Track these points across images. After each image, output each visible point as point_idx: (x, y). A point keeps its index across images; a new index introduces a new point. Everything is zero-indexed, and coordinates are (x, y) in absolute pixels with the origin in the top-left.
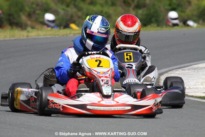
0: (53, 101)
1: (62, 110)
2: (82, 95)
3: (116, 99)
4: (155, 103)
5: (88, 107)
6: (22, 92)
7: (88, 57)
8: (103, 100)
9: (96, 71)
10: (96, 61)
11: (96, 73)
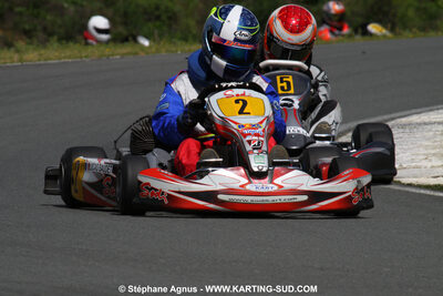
0: (148, 184)
1: (166, 202)
2: (208, 172)
3: (278, 181)
5: (220, 197)
6: (86, 166)
7: (220, 95)
8: (250, 182)
9: (236, 123)
10: (237, 102)
11: (236, 126)
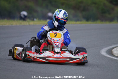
0: (29, 55)
3: (62, 55)
4: (83, 57)
5: (47, 58)
6: (17, 49)
8: (55, 55)
11: (53, 40)
